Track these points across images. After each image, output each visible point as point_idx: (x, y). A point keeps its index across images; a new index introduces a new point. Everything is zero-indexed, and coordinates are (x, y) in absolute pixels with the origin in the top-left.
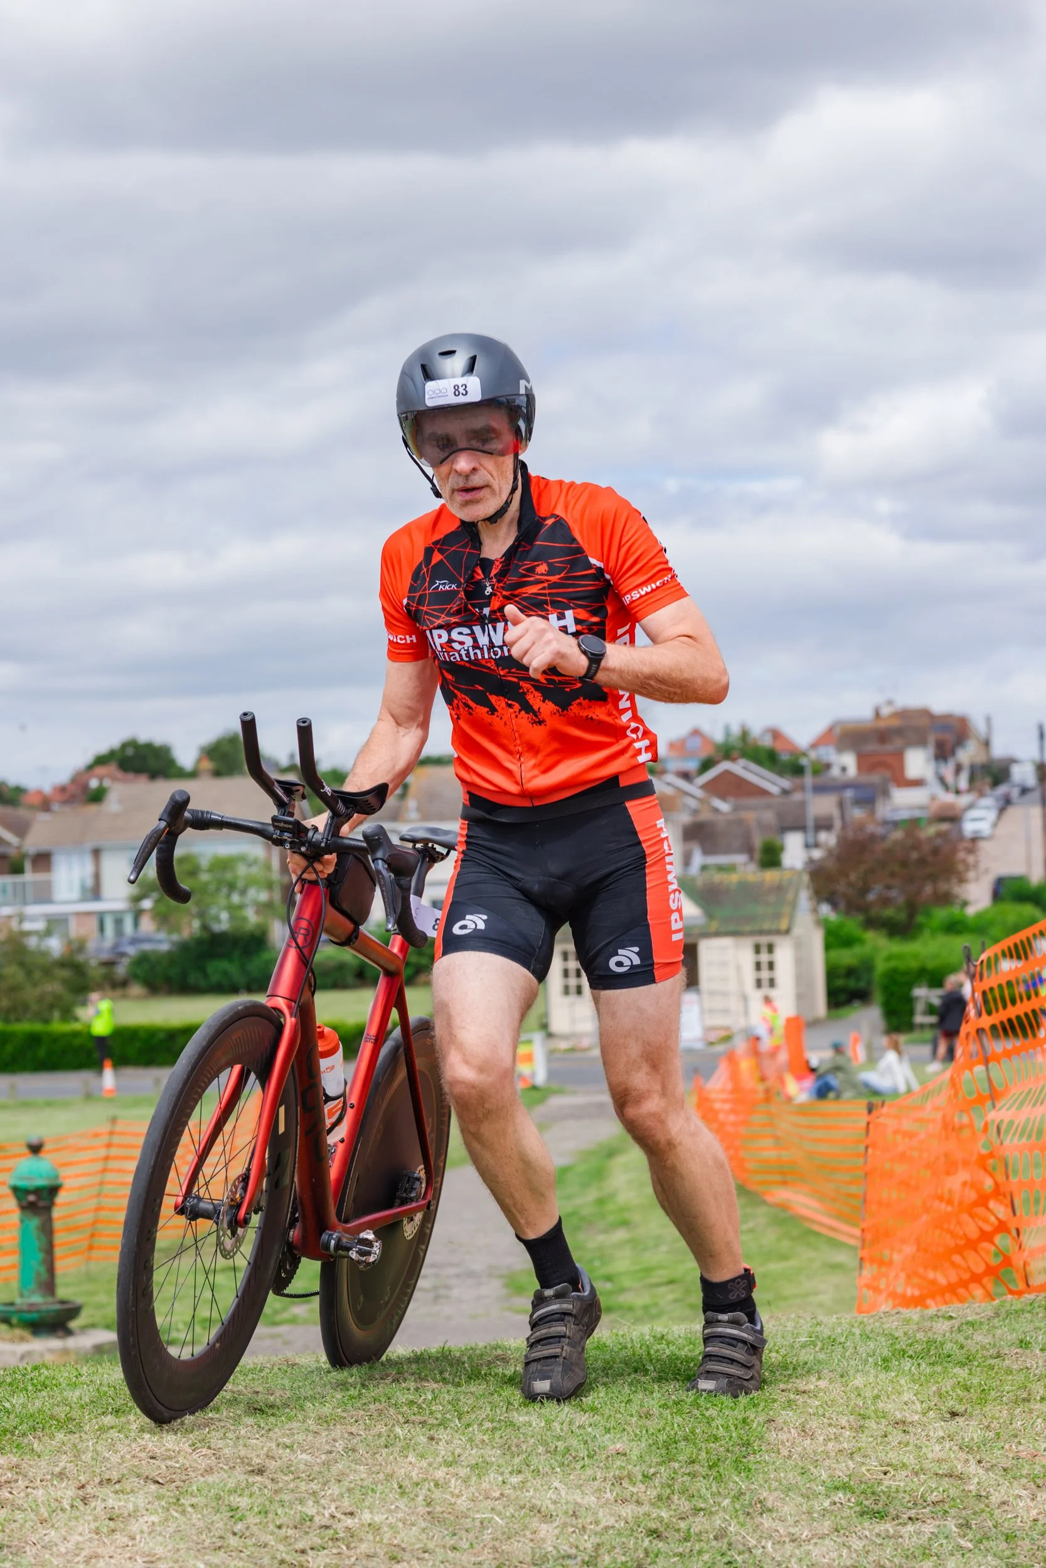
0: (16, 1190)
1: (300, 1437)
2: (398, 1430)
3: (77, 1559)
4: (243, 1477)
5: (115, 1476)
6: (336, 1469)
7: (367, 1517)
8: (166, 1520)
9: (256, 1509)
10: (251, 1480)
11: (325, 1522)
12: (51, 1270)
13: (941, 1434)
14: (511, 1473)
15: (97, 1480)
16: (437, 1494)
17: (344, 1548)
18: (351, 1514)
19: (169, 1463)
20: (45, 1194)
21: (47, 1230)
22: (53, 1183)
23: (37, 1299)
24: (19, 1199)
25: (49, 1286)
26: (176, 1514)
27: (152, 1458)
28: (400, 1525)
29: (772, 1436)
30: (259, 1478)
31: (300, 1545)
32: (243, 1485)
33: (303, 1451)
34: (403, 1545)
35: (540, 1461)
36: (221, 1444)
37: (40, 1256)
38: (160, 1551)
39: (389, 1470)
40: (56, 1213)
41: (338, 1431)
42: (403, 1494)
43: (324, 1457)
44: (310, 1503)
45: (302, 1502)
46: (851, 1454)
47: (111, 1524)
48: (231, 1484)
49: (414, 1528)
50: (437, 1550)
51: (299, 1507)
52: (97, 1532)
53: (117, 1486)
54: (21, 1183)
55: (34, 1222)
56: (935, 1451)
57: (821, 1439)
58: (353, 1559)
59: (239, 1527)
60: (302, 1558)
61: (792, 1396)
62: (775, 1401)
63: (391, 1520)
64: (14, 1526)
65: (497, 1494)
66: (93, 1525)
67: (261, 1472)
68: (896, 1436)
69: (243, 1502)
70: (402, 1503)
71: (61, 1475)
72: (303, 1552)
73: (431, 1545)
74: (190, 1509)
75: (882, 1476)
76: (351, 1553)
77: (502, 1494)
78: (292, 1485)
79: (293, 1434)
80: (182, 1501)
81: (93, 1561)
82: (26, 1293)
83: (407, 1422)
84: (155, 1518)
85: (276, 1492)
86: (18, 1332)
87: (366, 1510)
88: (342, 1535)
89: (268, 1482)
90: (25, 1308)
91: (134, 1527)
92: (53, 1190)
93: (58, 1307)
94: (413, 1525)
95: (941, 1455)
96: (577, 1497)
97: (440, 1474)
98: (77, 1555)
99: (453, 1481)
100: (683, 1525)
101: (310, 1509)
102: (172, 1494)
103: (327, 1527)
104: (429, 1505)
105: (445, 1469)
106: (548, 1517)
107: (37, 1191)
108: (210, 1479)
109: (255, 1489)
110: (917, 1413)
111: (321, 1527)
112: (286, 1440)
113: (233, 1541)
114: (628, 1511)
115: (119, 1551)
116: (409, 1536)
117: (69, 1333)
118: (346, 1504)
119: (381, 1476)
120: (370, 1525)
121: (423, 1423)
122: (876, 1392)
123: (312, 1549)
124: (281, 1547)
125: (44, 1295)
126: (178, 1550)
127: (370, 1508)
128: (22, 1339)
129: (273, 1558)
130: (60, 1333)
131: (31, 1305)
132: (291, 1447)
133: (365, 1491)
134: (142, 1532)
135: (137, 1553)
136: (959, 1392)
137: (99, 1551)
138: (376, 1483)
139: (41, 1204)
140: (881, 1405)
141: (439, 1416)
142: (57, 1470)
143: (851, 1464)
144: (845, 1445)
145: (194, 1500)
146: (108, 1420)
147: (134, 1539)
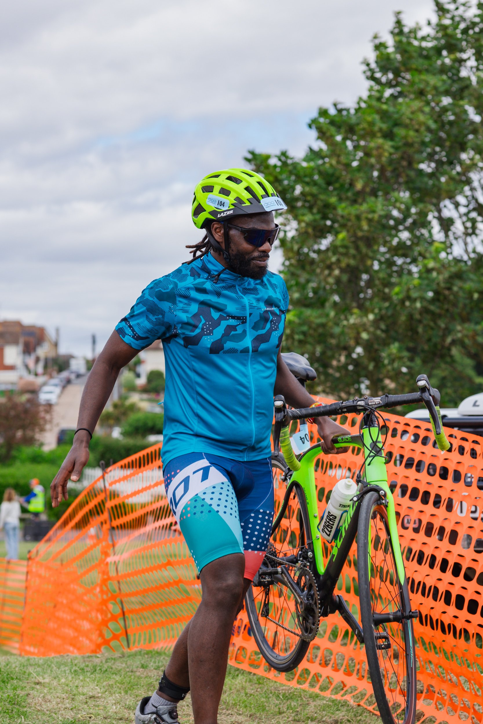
13: (114, 702)
29: (29, 701)
46: (71, 709)
56: (113, 709)
57: (54, 702)
61: (34, 686)
62: (25, 687)
68: (91, 703)
75: (89, 719)
95: (115, 710)
110: (99, 693)
122: (76, 685)
136: (118, 684)
140: (80, 689)
143: (73, 714)
144: (68, 705)
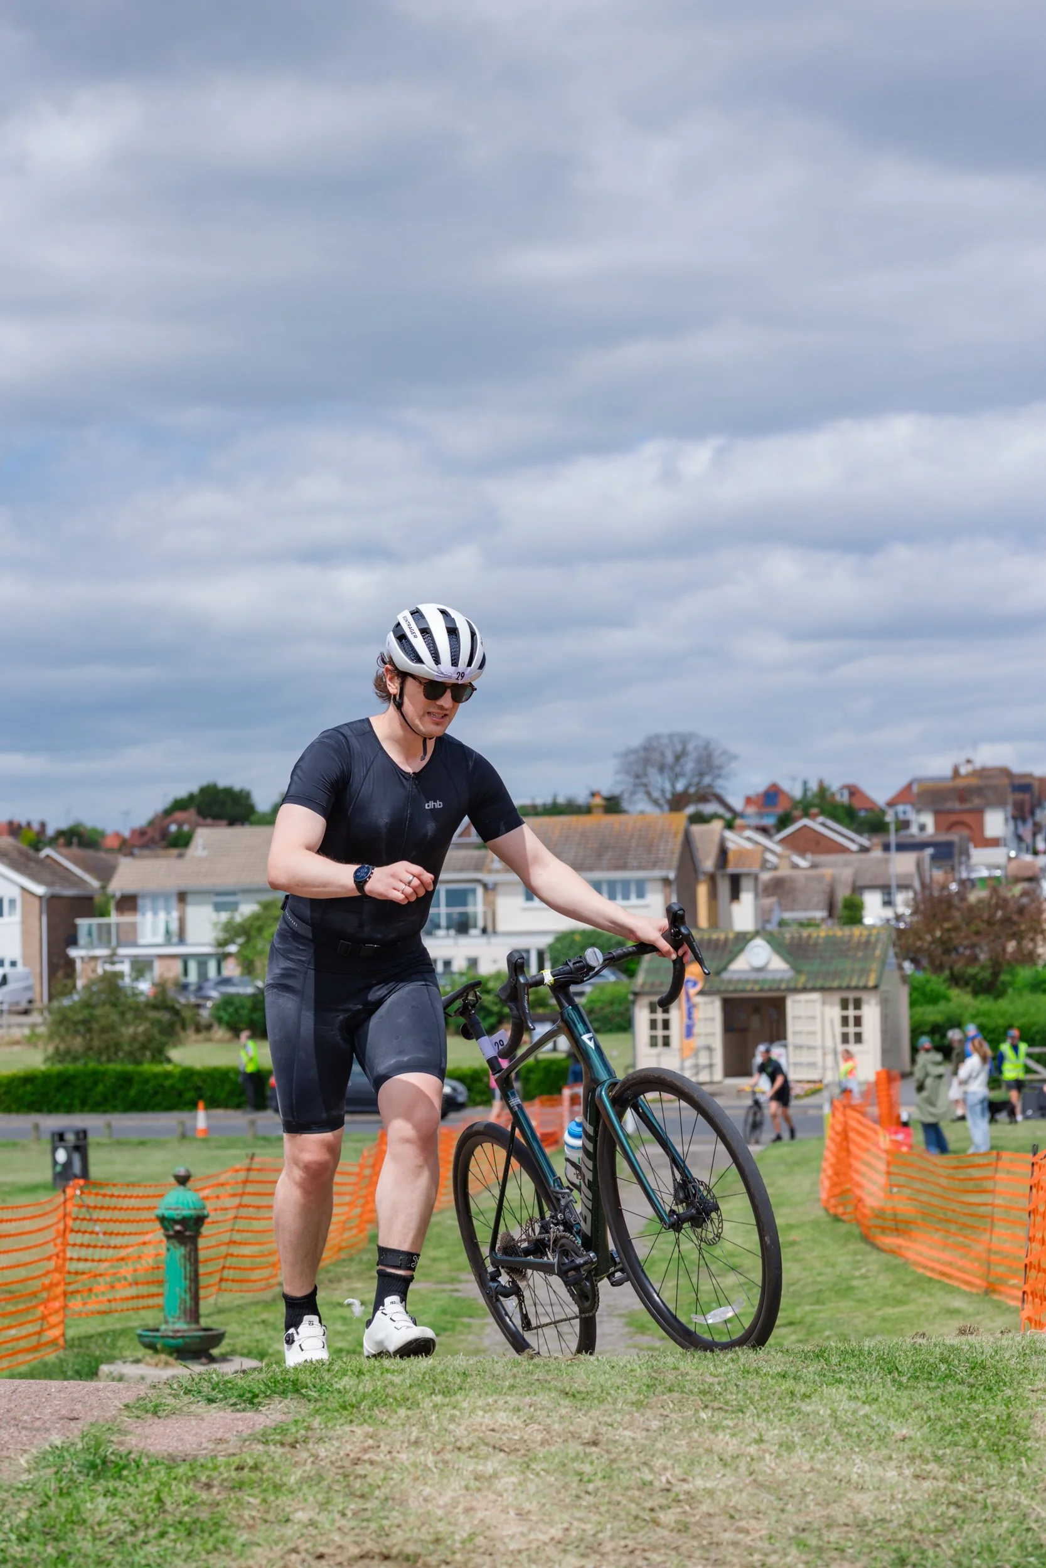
0: (162, 1219)
1: (618, 1417)
2: (703, 1415)
3: (457, 1510)
4: (580, 1448)
5: (466, 1443)
6: (659, 1445)
7: (700, 1483)
8: (525, 1480)
9: (600, 1475)
10: (588, 1450)
11: (664, 1485)
12: (196, 1298)
14: (816, 1450)
15: (449, 1447)
16: (755, 1466)
17: (687, 1508)
18: (684, 1480)
19: (510, 1435)
20: (191, 1223)
21: (193, 1259)
22: (200, 1213)
23: (181, 1325)
24: (166, 1229)
25: (194, 1314)
26: (532, 1476)
27: (493, 1430)
28: (731, 1490)
30: (594, 1449)
31: (649, 1504)
32: (582, 1455)
33: (626, 1429)
34: (739, 1507)
35: (837, 1440)
36: (549, 1421)
37: (186, 1283)
38: (527, 1506)
39: (707, 1445)
40: (202, 1243)
41: (649, 1413)
42: (725, 1465)
43: (644, 1433)
44: (646, 1470)
45: (639, 1469)
47: (477, 1484)
48: (572, 1455)
49: (744, 1494)
50: (769, 1511)
51: (638, 1474)
52: (467, 1488)
53: (472, 1453)
54: (167, 1213)
55: (180, 1251)
58: (698, 1517)
59: (591, 1487)
60: (653, 1515)
63: (720, 1486)
64: (392, 1483)
65: (806, 1468)
66: (463, 1483)
67: (595, 1443)
69: (587, 1468)
70: (728, 1471)
71: (417, 1443)
72: (652, 1510)
73: (762, 1508)
74: (542, 1473)
76: (695, 1512)
77: (812, 1469)
78: (624, 1456)
79: (610, 1415)
80: (533, 1466)
81: (472, 1513)
82: (171, 1320)
83: (706, 1407)
84: (514, 1479)
85: (613, 1461)
86: (163, 1357)
87: (699, 1478)
88: (682, 1497)
89: (603, 1453)
90: (171, 1334)
91: (499, 1485)
92: (199, 1220)
93: (201, 1333)
94: (741, 1491)
96: (879, 1471)
97: (753, 1450)
98: (455, 1508)
99: (767, 1456)
100: (980, 1497)
101: (649, 1477)
102: (519, 1460)
103: (668, 1490)
104: (751, 1474)
105: (756, 1447)
106: (861, 1489)
107: (184, 1221)
108: (553, 1449)
109: (594, 1457)
111: (662, 1490)
112: (606, 1419)
113: (590, 1499)
114: (926, 1485)
115: (491, 1505)
116: (739, 1500)
117: (212, 1360)
118: (678, 1471)
119: (701, 1451)
120: (704, 1489)
121: (720, 1408)
123: (661, 1507)
124: (633, 1506)
125: (188, 1323)
126: (544, 1505)
127: (703, 1476)
128: (167, 1364)
129: (628, 1514)
130: (204, 1360)
131: (178, 1331)
132: (612, 1425)
133: (692, 1464)
134: (506, 1490)
135: (507, 1507)
137: (474, 1504)
138: (700, 1456)
139: (188, 1233)
141: (735, 1403)
142: (413, 1438)
145: (545, 1465)
146: (438, 1399)
147: (501, 1496)
